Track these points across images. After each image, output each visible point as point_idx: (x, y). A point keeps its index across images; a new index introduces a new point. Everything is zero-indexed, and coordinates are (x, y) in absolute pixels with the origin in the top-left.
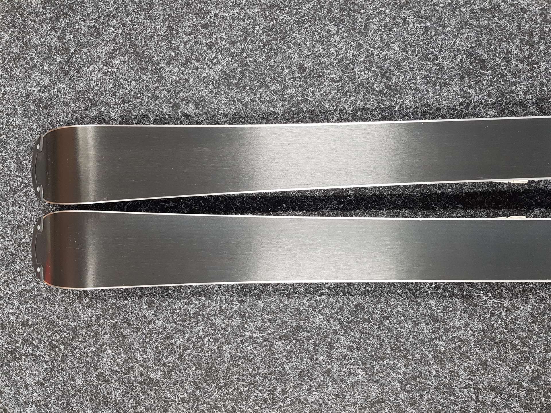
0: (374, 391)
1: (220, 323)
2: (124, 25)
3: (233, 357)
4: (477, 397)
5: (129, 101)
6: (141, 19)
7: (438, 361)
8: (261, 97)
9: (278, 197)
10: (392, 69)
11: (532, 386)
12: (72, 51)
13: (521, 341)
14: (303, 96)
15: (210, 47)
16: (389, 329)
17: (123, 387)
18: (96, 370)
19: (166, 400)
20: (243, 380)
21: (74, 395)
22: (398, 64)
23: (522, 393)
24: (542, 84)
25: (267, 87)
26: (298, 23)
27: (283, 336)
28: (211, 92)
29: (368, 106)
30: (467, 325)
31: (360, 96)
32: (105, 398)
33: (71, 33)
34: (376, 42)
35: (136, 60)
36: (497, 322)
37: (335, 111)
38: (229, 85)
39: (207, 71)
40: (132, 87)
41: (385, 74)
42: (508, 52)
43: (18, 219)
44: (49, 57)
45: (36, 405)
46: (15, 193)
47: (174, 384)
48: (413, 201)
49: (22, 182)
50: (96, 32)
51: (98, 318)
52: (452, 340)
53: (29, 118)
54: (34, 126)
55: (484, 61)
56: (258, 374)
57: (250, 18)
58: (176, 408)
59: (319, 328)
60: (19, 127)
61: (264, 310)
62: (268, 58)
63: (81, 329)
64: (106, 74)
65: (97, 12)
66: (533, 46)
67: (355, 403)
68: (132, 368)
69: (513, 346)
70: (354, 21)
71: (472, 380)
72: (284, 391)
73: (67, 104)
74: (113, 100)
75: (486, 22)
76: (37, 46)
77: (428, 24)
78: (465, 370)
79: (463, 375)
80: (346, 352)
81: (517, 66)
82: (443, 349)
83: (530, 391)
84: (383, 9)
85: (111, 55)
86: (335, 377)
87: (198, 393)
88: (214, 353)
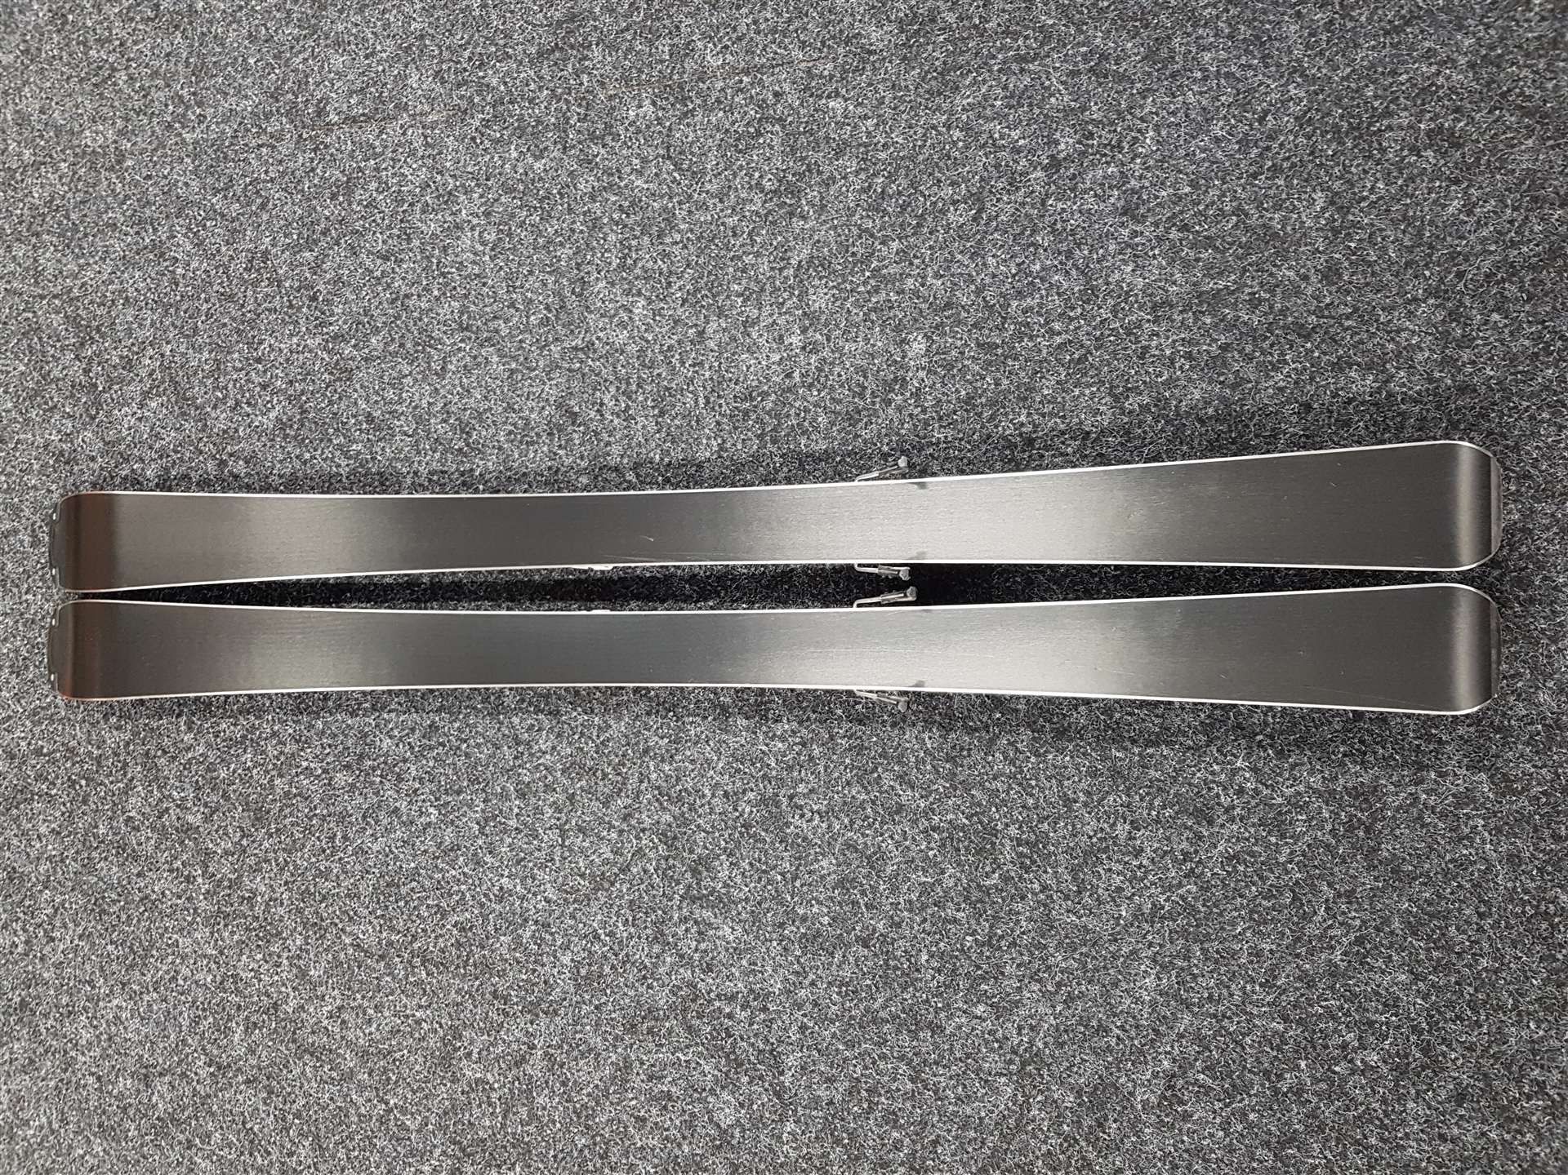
0: (449, 835)
1: (272, 752)
2: (162, 355)
3: (287, 794)
4: (563, 841)
5: (168, 456)
6: (182, 349)
7: (522, 796)
8: (323, 453)
9: (341, 584)
10: (473, 422)
11: (625, 826)
12: (100, 388)
13: (614, 769)
14: (371, 453)
15: (264, 387)
16: (467, 755)
17: (155, 836)
18: (123, 813)
19: (208, 853)
20: (298, 825)
21: (97, 847)
22: (479, 416)
23: (614, 835)
24: (639, 445)
25: (330, 440)
26: (366, 360)
27: (345, 766)
28: (265, 445)
29: (446, 469)
30: (554, 748)
31: (437, 455)
32: (134, 851)
33: (99, 364)
34: (454, 386)
35: (176, 402)
36: (587, 744)
37: (408, 473)
38: (286, 436)
39: (260, 418)
40: (170, 437)
41: (465, 430)
42: (602, 404)
43: (32, 612)
44: (72, 396)
45: (51, 862)
46: (29, 577)
47: (217, 831)
48: (497, 591)
49: (38, 562)
50: (128, 364)
51: (127, 744)
52: (537, 767)
53: (48, 476)
54: (54, 487)
55: (576, 414)
56: (315, 815)
57: (310, 351)
58: (219, 862)
59: (386, 755)
60: (34, 487)
61: (323, 732)
62: (331, 403)
63: (107, 758)
64: (140, 419)
65: (129, 338)
66: (629, 398)
67: (426, 851)
68: (167, 809)
69: (605, 776)
70: (430, 357)
71: (558, 819)
72: (345, 838)
73: (93, 459)
74: (149, 454)
75: (578, 365)
76: (58, 380)
77: (514, 365)
78: (550, 806)
79: (549, 812)
80: (417, 785)
81: (612, 421)
82: (527, 779)
83: (621, 832)
84: (463, 345)
85: (146, 395)
86: (404, 818)
87: (244, 842)
88: (265, 789)
